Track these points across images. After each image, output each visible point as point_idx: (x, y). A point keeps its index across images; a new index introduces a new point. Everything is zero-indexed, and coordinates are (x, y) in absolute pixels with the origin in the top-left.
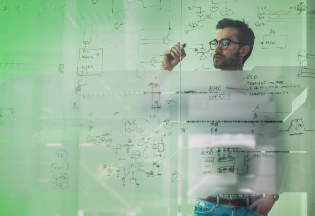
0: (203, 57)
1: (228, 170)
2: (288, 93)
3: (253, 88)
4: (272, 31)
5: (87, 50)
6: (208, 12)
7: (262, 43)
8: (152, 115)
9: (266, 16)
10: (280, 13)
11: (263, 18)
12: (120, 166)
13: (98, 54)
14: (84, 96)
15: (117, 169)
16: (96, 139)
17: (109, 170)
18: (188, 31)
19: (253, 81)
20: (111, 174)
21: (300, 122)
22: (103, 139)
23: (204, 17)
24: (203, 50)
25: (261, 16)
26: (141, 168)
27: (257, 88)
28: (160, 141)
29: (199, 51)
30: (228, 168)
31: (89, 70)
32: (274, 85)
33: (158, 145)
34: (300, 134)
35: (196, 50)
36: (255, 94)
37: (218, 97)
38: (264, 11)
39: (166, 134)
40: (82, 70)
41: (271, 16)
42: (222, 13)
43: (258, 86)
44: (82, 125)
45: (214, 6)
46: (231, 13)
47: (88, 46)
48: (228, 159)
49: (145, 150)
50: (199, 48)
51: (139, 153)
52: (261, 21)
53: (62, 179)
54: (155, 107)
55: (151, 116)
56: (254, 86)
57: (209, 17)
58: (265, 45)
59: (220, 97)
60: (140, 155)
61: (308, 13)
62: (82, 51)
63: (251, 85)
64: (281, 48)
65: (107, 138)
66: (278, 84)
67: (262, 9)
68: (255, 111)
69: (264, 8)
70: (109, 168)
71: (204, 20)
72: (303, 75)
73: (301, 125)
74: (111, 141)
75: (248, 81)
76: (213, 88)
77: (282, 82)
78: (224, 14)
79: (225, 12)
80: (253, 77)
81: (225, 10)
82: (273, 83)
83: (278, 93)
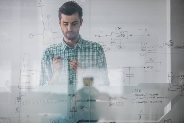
2: (161, 101)
3: (138, 98)
4: (151, 60)
6: (108, 46)
7: (145, 68)
8: (71, 117)
10: (156, 47)
11: (145, 50)
13: (33, 74)
19: (138, 93)
23: (106, 49)
25: (144, 49)
27: (141, 98)
32: (153, 96)
36: (140, 102)
38: (146, 45)
41: (150, 49)
42: (118, 46)
45: (112, 41)
46: (123, 46)
54: (73, 111)
56: (139, 97)
57: (109, 49)
59: (116, 104)
62: (22, 71)
64: (157, 71)
66: (155, 96)
67: (144, 44)
68: (140, 114)
69: (145, 43)
71: (106, 51)
72: (171, 89)
75: (135, 93)
76: (112, 98)
77: (157, 94)
78: (119, 48)
79: (119, 46)
80: (139, 91)
81: (119, 44)
82: (152, 95)
83: (155, 102)
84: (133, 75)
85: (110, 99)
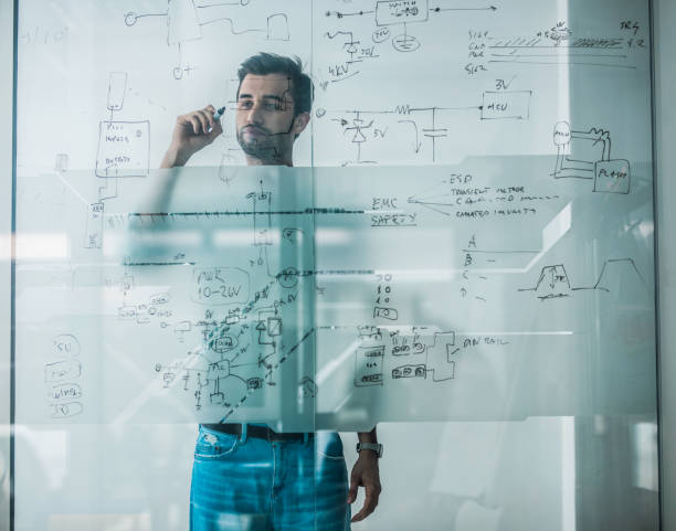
0: (359, 138)
1: (413, 373)
2: (534, 210)
3: (463, 201)
4: (501, 83)
5: (115, 125)
6: (366, 43)
7: (481, 108)
8: (255, 260)
9: (487, 52)
10: (516, 45)
11: (481, 55)
12: (189, 367)
13: (139, 134)
14: (110, 221)
15: (185, 373)
16: (139, 311)
17: (167, 376)
18: (326, 83)
19: (463, 187)
20: (170, 385)
21: (560, 272)
22: (153, 311)
23: (359, 54)
24: (359, 124)
25: (477, 52)
26: (233, 371)
27: (471, 202)
28: (273, 315)
29: (351, 125)
30: (414, 369)
31: (122, 166)
32: (507, 195)
33: (269, 323)
34: (561, 295)
35: (344, 122)
36: (467, 214)
37: (390, 222)
38: (484, 40)
39: (286, 300)
40: (105, 165)
41: (497, 51)
42: (397, 45)
43: (474, 197)
44: (107, 283)
45: (380, 29)
46: (415, 44)
47: (117, 116)
48: (413, 350)
49: (242, 332)
50: (350, 118)
51: (229, 341)
52: (477, 62)
53: (70, 396)
54: (260, 244)
55: (252, 262)
56: (464, 198)
57: (369, 53)
58: (487, 112)
59: (394, 220)
60: (230, 344)
61: (573, 46)
62: (105, 126)
63: (460, 196)
64: (520, 118)
65: (161, 308)
66: (513, 193)
67: (480, 36)
68: (467, 248)
69: (483, 34)
70: (165, 371)
71: (360, 60)
72: (564, 173)
73: (561, 278)
74: (168, 314)
75: (453, 186)
76: (381, 202)
77: (521, 189)
78: (401, 48)
79: (402, 43)
80: (463, 178)
81: (403, 38)
82: (503, 191)
83: (514, 212)
84: (444, 133)
85: (376, 206)
